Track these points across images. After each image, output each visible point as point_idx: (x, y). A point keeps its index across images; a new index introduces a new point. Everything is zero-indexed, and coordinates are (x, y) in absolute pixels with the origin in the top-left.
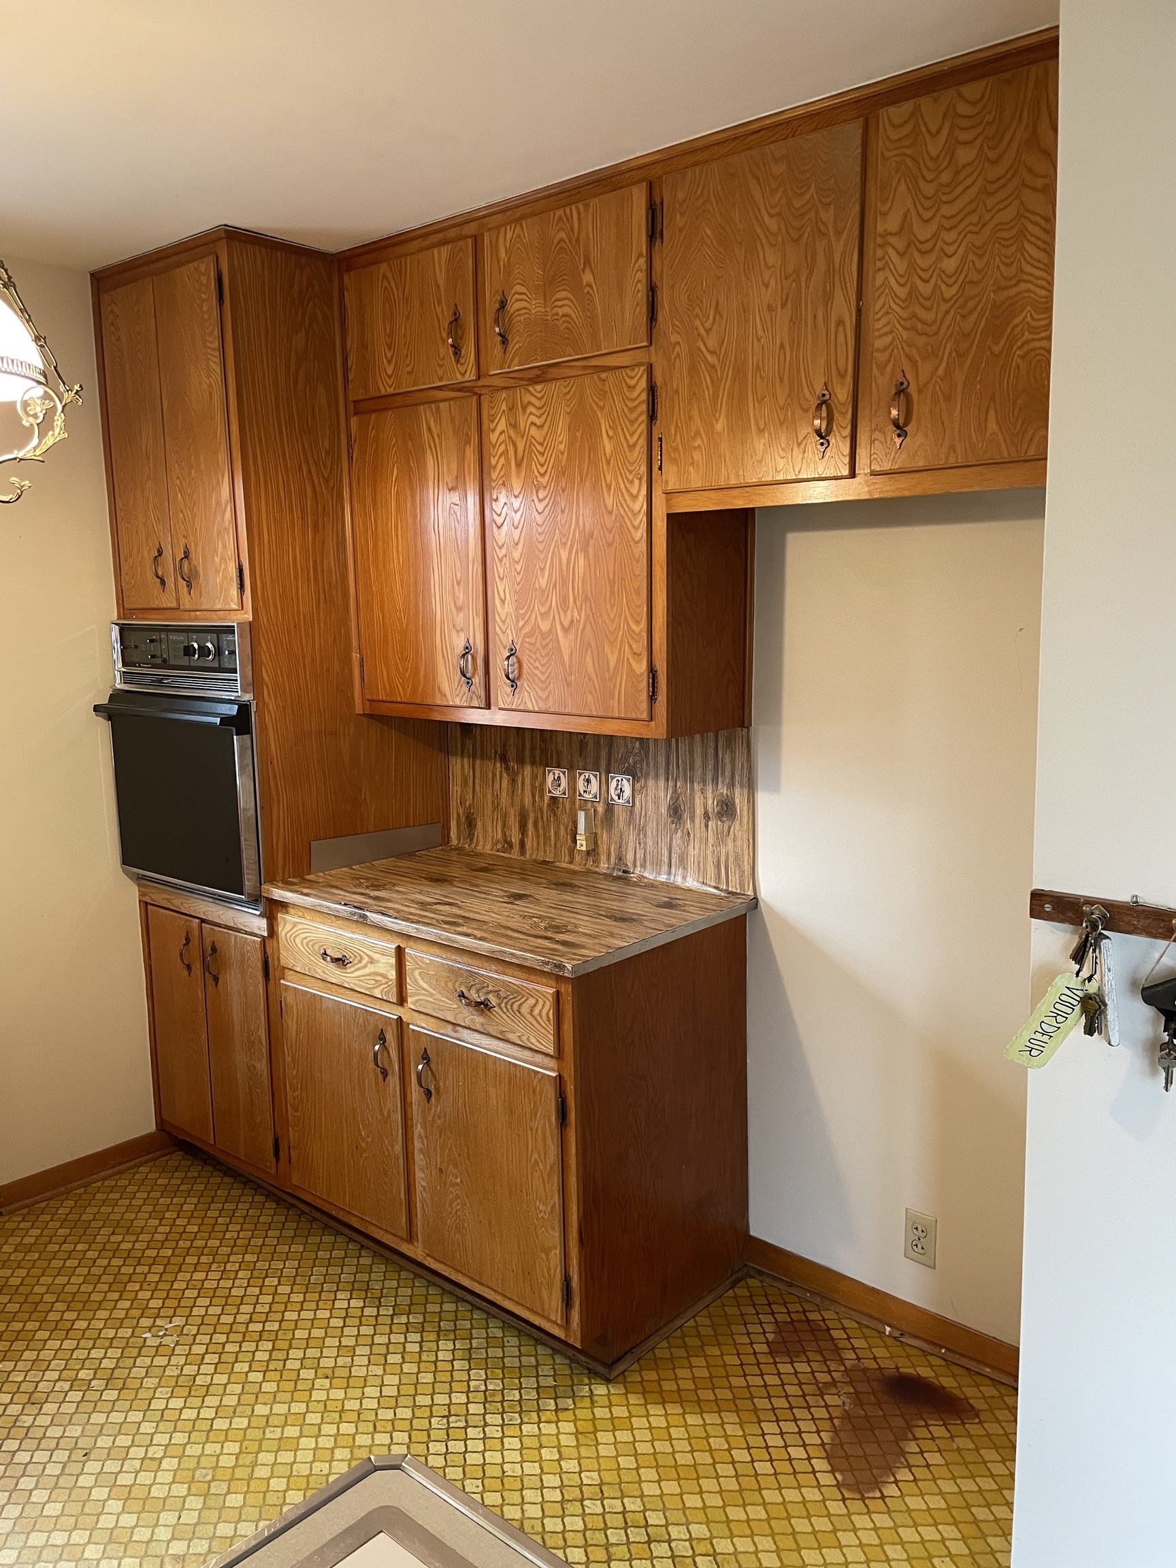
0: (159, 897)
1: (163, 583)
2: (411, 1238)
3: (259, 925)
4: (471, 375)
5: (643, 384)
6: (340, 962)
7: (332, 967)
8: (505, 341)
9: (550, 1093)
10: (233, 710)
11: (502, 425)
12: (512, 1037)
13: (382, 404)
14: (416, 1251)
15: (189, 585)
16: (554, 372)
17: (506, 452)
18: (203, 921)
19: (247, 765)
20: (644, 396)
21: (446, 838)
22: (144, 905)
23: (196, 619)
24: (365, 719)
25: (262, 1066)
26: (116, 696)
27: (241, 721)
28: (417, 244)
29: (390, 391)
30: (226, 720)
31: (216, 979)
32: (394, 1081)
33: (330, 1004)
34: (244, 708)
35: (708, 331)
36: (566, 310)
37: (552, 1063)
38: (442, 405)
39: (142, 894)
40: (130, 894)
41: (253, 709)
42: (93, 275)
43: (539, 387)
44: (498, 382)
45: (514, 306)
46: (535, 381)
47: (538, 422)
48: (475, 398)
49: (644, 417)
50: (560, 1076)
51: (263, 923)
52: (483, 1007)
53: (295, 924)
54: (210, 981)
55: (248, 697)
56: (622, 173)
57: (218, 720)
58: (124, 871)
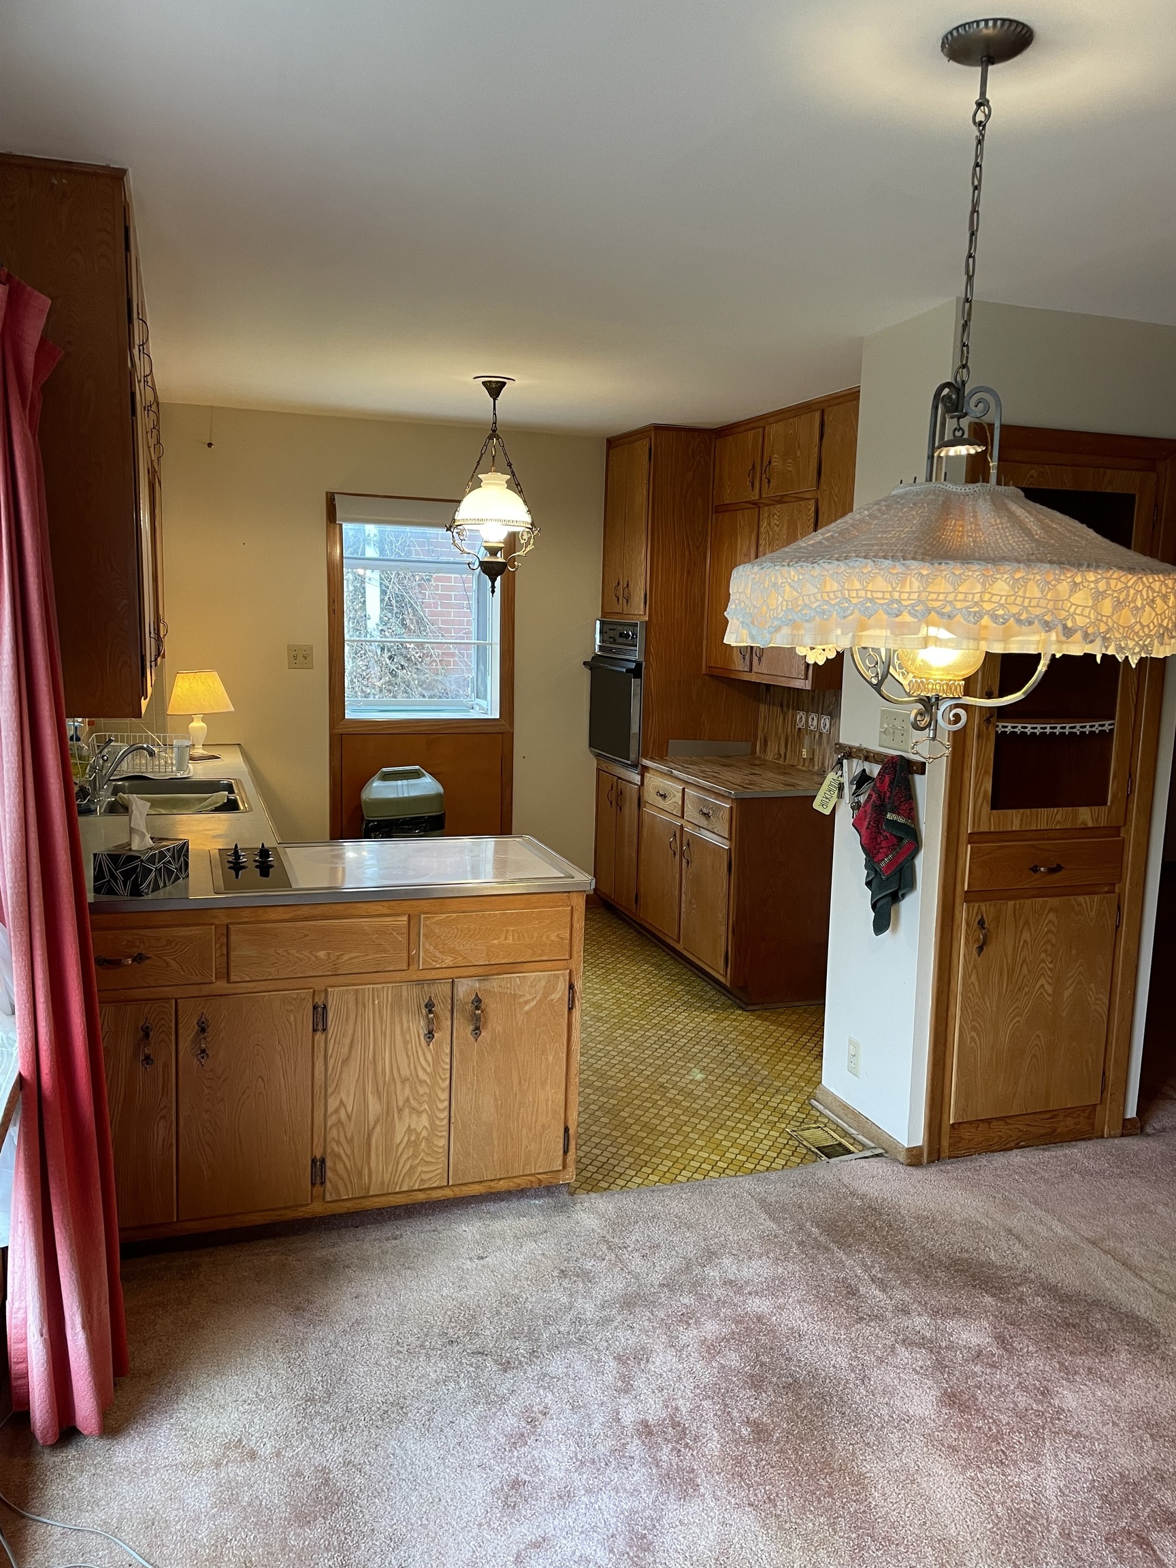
0: (603, 766)
1: (618, 600)
2: (678, 941)
3: (637, 779)
4: (757, 497)
5: (813, 509)
6: (664, 796)
7: (660, 799)
8: (769, 482)
9: (726, 856)
10: (633, 666)
11: (765, 524)
12: (716, 831)
13: (721, 509)
14: (679, 947)
15: (627, 602)
16: (786, 499)
17: (765, 538)
18: (619, 778)
19: (637, 694)
20: (813, 515)
21: (754, 752)
22: (598, 770)
23: (629, 619)
24: (707, 677)
25: (634, 855)
26: (596, 657)
27: (637, 672)
28: (743, 428)
29: (728, 502)
30: (629, 671)
31: (621, 809)
32: (678, 857)
33: (659, 819)
34: (639, 665)
35: (836, 485)
36: (790, 469)
37: (727, 842)
38: (746, 511)
39: (598, 764)
40: (594, 763)
41: (644, 666)
42: (608, 440)
43: (779, 506)
44: (767, 501)
45: (774, 464)
46: (780, 502)
47: (778, 523)
48: (757, 509)
49: (812, 525)
50: (730, 849)
51: (639, 778)
52: (706, 815)
53: (650, 778)
54: (619, 809)
55: (642, 659)
56: (813, 404)
57: (624, 670)
58: (591, 751)
